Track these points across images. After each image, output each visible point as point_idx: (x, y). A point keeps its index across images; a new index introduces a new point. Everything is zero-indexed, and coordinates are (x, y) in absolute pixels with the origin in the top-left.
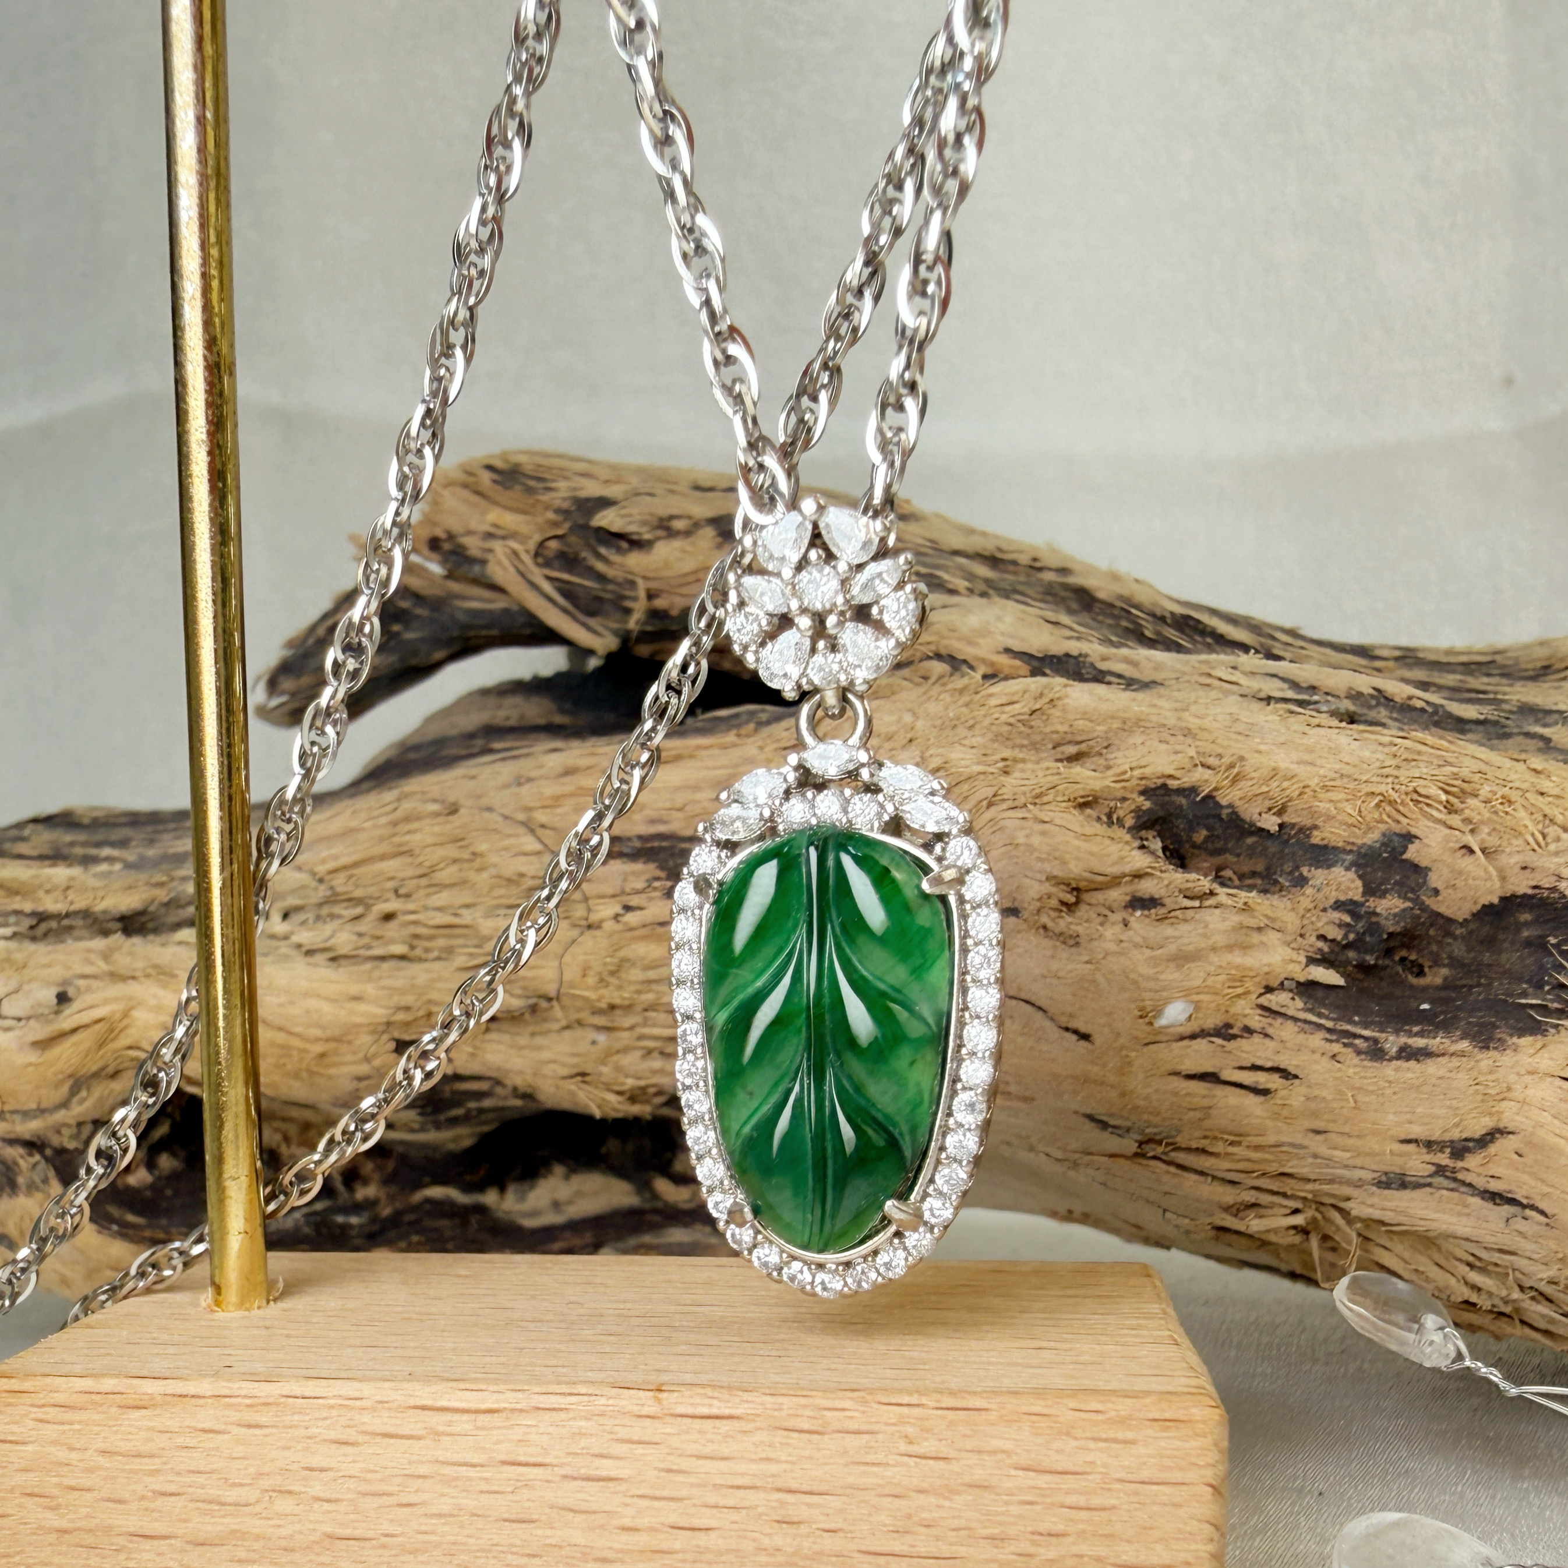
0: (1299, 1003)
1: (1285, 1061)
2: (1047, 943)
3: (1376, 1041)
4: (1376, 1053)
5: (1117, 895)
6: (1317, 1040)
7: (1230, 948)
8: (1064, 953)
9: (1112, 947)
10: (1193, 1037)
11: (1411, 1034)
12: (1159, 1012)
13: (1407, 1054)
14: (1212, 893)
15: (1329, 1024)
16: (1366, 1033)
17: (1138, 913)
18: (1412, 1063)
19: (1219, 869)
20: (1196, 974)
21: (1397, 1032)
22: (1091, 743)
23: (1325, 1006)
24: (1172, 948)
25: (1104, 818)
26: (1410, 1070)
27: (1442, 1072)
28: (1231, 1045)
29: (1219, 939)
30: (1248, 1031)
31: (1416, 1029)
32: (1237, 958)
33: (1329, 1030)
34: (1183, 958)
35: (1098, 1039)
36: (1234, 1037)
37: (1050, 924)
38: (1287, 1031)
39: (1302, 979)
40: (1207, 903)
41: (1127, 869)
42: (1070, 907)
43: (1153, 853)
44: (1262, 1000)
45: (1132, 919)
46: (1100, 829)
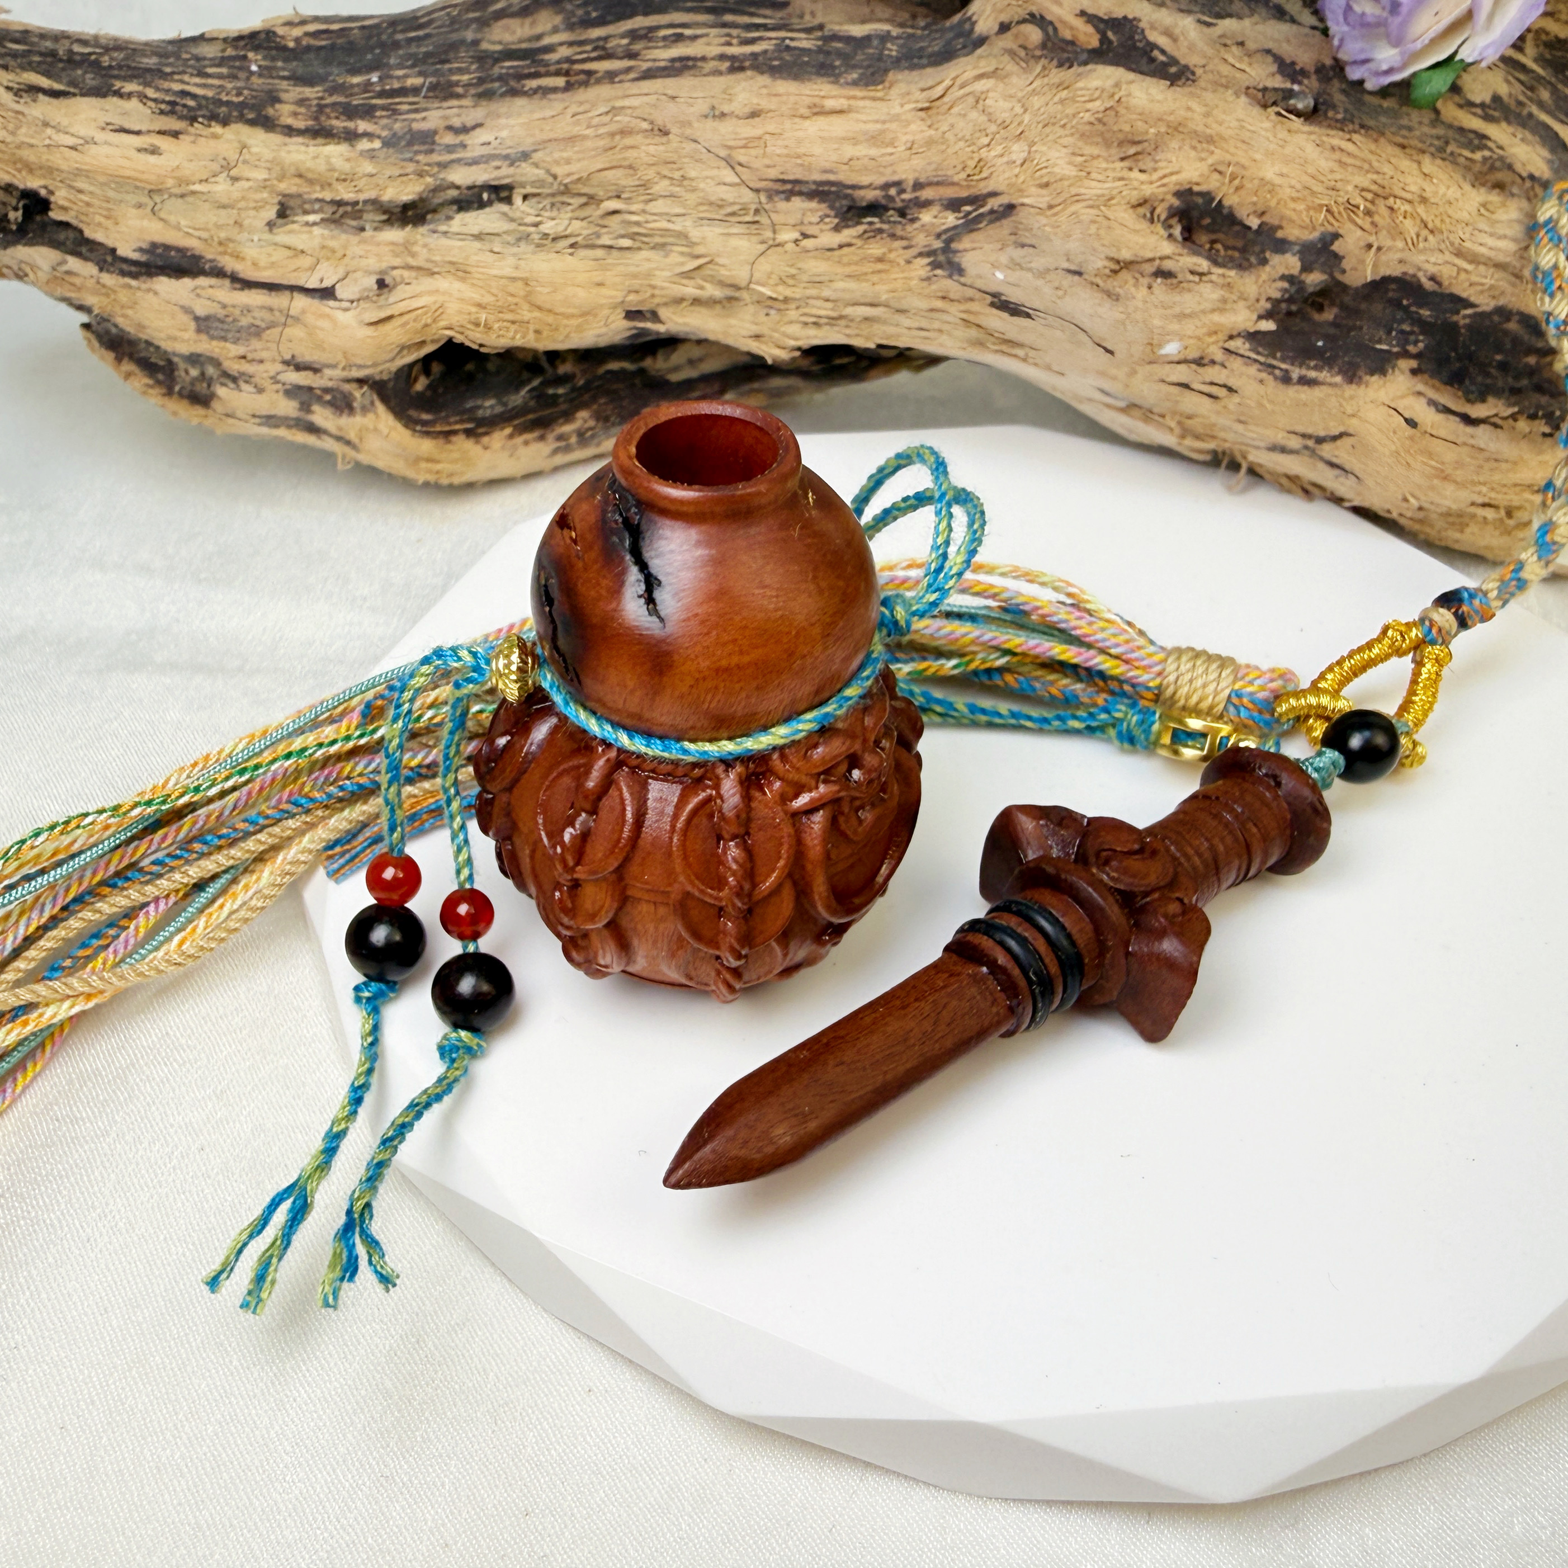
0: (1247, 346)
1: (1231, 383)
2: (1099, 295)
3: (1287, 371)
4: (1286, 379)
5: (1150, 268)
6: (1253, 370)
7: (1213, 311)
8: (1108, 303)
9: (1140, 304)
10: (1178, 363)
11: (1309, 368)
12: (1160, 346)
13: (1304, 381)
14: (1210, 273)
15: (1262, 359)
16: (1284, 366)
17: (1159, 280)
18: (1306, 388)
19: (1213, 242)
20: (1190, 327)
21: (1301, 367)
22: (1146, 144)
23: (1261, 345)
24: (1177, 310)
25: (1148, 215)
26: (1305, 393)
27: (1321, 395)
28: (1200, 370)
29: (1207, 306)
30: (1213, 362)
31: (1312, 364)
32: (1216, 318)
33: (1261, 364)
34: (1182, 316)
35: (1117, 354)
36: (1204, 365)
37: (1101, 284)
38: (1236, 363)
39: (1252, 330)
40: (1204, 278)
41: (1158, 255)
42: (1115, 272)
43: (1175, 240)
44: (1227, 345)
45: (1155, 285)
46: (1144, 225)
